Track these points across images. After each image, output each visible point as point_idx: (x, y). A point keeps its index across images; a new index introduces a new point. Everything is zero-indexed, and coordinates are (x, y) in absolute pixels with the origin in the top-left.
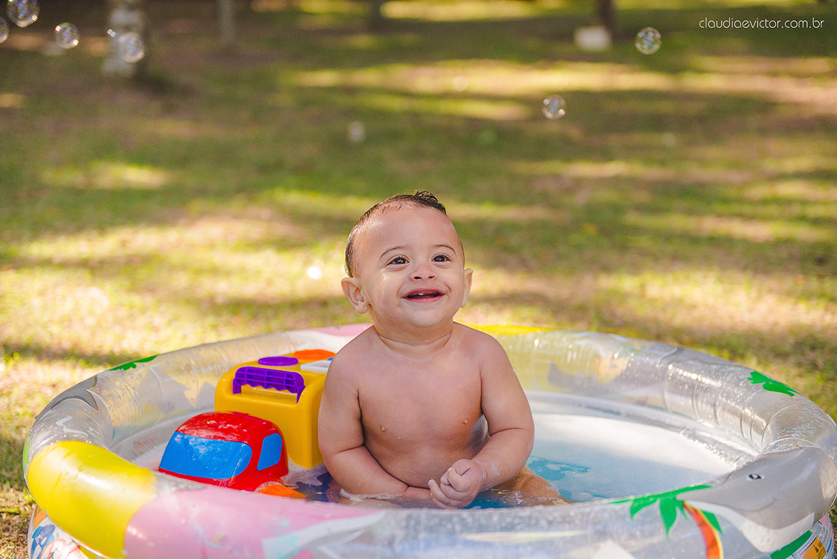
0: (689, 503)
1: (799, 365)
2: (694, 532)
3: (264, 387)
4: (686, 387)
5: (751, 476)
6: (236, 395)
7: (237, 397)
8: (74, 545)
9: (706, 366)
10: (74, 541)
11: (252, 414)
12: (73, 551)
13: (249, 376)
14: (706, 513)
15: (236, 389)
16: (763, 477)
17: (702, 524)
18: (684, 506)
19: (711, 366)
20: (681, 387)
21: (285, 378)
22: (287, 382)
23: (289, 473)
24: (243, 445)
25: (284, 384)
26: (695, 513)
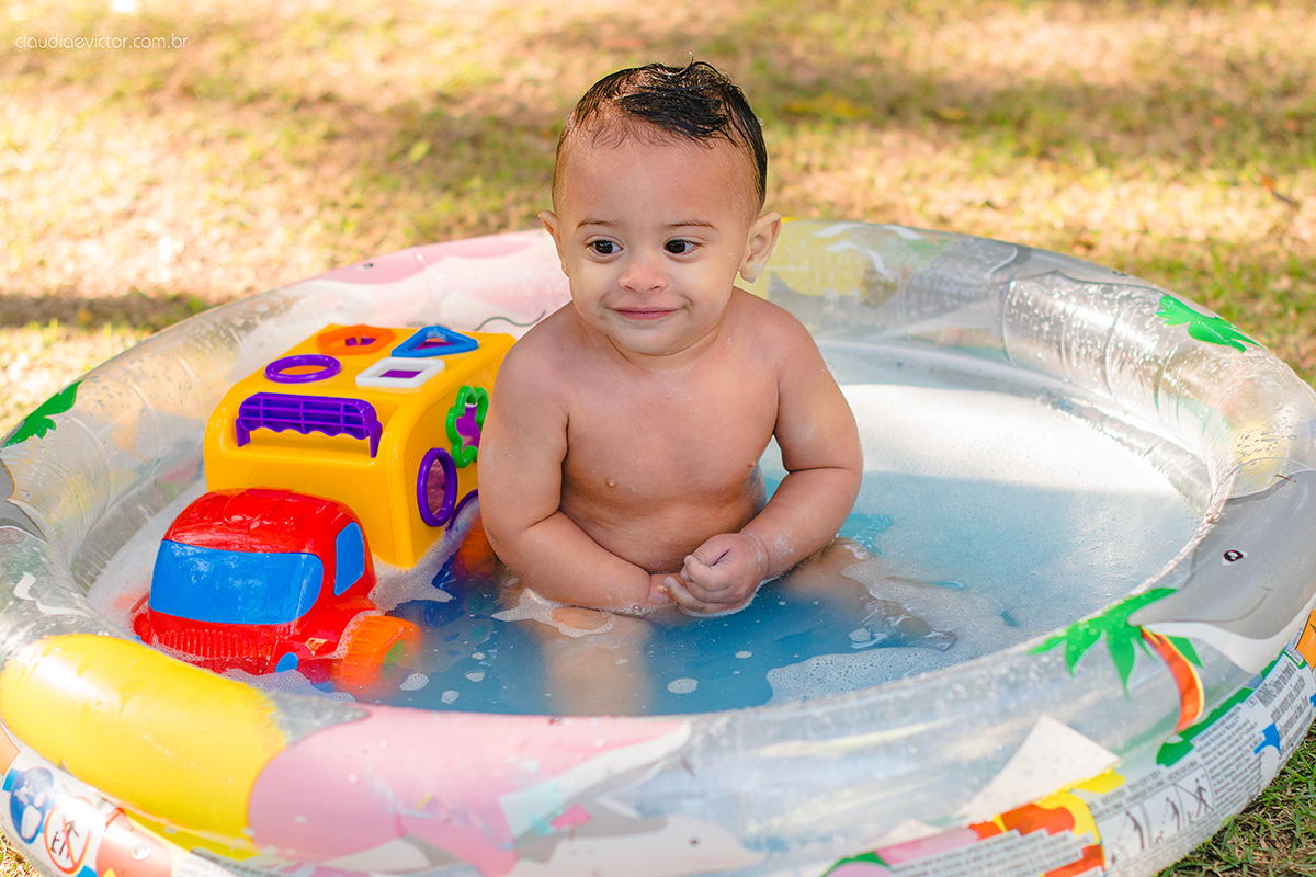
0: (1149, 629)
1: (1169, 156)
2: (1164, 675)
3: (302, 432)
4: (1046, 327)
5: (1228, 557)
6: (243, 447)
7: (246, 453)
8: (109, 809)
9: (1078, 287)
10: (106, 800)
11: (298, 489)
12: (113, 819)
13: (268, 414)
14: (1176, 640)
15: (243, 439)
16: (1245, 554)
17: (1172, 659)
18: (1143, 635)
19: (1086, 286)
20: (1036, 328)
21: (342, 413)
22: (348, 420)
23: (378, 583)
24: (304, 556)
25: (342, 424)
26: (1160, 643)
